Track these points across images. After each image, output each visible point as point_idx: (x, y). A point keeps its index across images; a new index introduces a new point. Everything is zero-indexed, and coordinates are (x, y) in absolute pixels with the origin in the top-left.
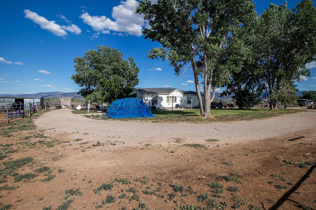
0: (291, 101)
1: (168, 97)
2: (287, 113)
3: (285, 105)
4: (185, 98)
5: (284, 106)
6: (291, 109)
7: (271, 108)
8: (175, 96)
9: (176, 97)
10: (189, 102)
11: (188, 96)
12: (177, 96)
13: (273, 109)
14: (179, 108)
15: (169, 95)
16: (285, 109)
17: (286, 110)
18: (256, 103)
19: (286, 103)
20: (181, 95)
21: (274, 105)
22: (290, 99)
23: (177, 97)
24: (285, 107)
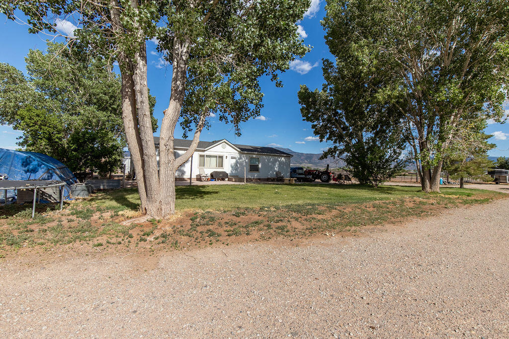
0: (474, 170)
1: (201, 156)
2: (465, 202)
3: (462, 179)
4: (245, 159)
5: (458, 181)
6: (475, 190)
7: (424, 187)
8: (221, 154)
9: (221, 157)
10: (254, 168)
11: (251, 155)
12: (225, 155)
13: (428, 189)
14: (227, 179)
15: (204, 151)
16: (462, 191)
17: (463, 194)
18: (393, 172)
19: (465, 175)
20: (236, 154)
21: (432, 180)
22: (474, 166)
23: (224, 158)
24: (462, 184)
